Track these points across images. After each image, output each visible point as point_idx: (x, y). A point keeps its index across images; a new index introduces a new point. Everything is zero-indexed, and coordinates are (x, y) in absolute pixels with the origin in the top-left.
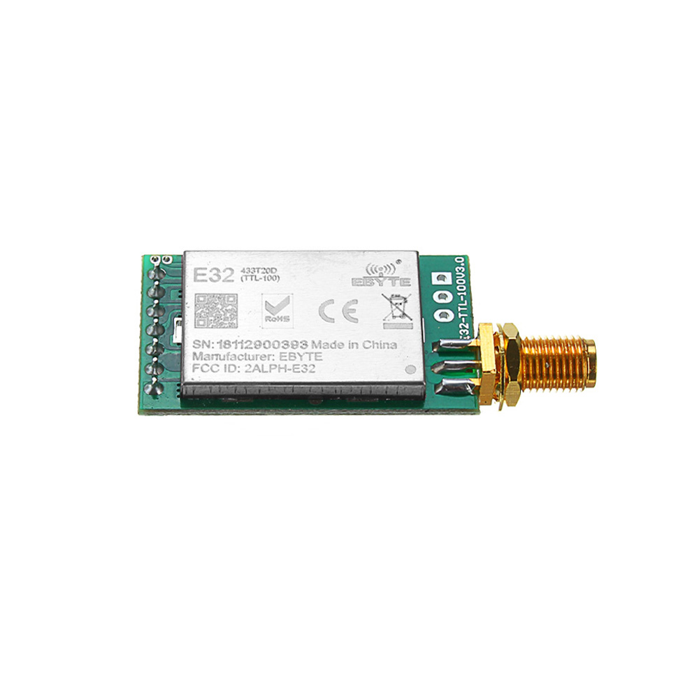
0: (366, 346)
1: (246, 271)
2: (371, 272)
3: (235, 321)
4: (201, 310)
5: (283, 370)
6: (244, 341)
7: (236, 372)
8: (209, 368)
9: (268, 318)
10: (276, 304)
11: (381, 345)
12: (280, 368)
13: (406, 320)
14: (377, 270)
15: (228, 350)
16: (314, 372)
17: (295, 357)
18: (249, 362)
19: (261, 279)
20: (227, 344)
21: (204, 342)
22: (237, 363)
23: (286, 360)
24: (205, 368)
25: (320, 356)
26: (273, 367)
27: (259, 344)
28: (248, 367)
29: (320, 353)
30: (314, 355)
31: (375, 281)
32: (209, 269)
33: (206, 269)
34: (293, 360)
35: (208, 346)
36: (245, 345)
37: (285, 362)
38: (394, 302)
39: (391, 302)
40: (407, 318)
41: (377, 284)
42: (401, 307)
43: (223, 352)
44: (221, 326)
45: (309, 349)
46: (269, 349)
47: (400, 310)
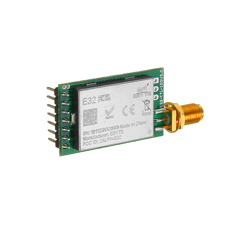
0: (137, 124)
1: (100, 97)
2: (139, 91)
3: (96, 121)
4: (85, 118)
5: (111, 140)
6: (99, 129)
7: (97, 143)
8: (88, 143)
9: (107, 118)
10: (109, 111)
11: (141, 123)
12: (111, 139)
13: (149, 111)
14: (141, 89)
15: (94, 134)
16: (121, 139)
17: (115, 133)
18: (101, 138)
19: (104, 100)
20: (93, 132)
21: (87, 132)
22: (97, 139)
23: (112, 135)
24: (87, 143)
25: (123, 131)
26: (108, 139)
27: (104, 130)
28: (101, 140)
29: (123, 130)
30: (121, 131)
31: (140, 95)
32: (88, 98)
33: (86, 98)
34: (114, 135)
35: (88, 134)
36: (100, 131)
37: (112, 136)
38: (146, 103)
39: (145, 103)
40: (149, 110)
41: (141, 96)
42: (148, 105)
43: (93, 135)
44: (92, 124)
45: (119, 129)
46: (107, 131)
47: (147, 107)
